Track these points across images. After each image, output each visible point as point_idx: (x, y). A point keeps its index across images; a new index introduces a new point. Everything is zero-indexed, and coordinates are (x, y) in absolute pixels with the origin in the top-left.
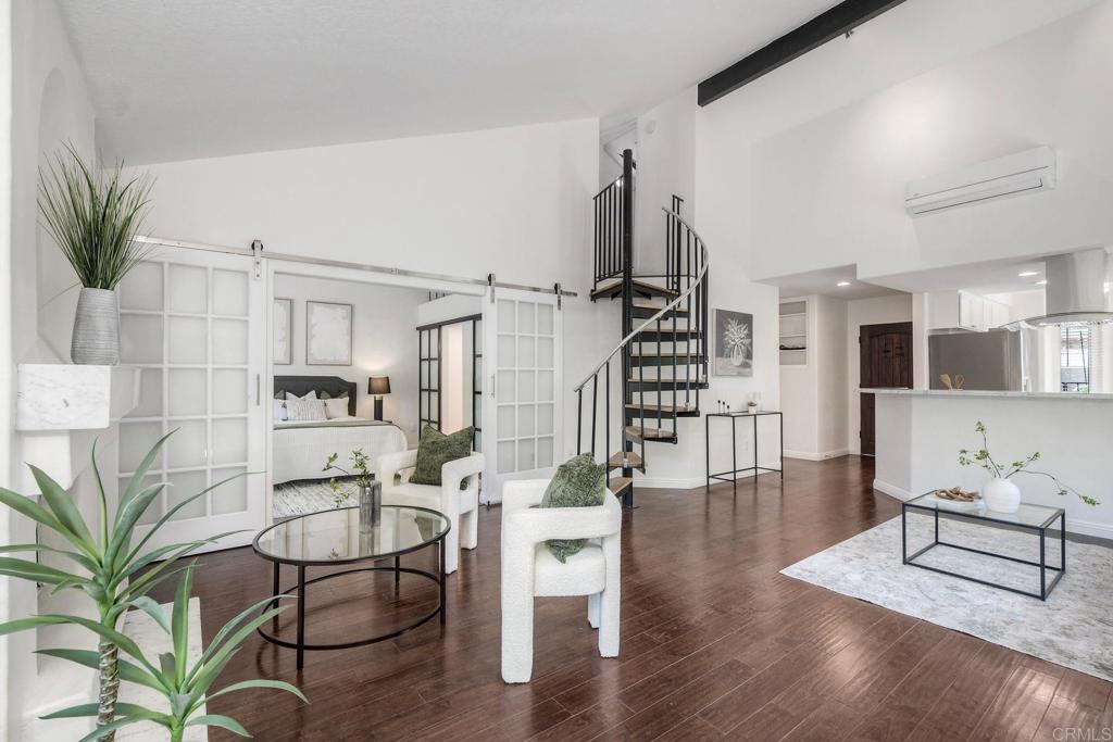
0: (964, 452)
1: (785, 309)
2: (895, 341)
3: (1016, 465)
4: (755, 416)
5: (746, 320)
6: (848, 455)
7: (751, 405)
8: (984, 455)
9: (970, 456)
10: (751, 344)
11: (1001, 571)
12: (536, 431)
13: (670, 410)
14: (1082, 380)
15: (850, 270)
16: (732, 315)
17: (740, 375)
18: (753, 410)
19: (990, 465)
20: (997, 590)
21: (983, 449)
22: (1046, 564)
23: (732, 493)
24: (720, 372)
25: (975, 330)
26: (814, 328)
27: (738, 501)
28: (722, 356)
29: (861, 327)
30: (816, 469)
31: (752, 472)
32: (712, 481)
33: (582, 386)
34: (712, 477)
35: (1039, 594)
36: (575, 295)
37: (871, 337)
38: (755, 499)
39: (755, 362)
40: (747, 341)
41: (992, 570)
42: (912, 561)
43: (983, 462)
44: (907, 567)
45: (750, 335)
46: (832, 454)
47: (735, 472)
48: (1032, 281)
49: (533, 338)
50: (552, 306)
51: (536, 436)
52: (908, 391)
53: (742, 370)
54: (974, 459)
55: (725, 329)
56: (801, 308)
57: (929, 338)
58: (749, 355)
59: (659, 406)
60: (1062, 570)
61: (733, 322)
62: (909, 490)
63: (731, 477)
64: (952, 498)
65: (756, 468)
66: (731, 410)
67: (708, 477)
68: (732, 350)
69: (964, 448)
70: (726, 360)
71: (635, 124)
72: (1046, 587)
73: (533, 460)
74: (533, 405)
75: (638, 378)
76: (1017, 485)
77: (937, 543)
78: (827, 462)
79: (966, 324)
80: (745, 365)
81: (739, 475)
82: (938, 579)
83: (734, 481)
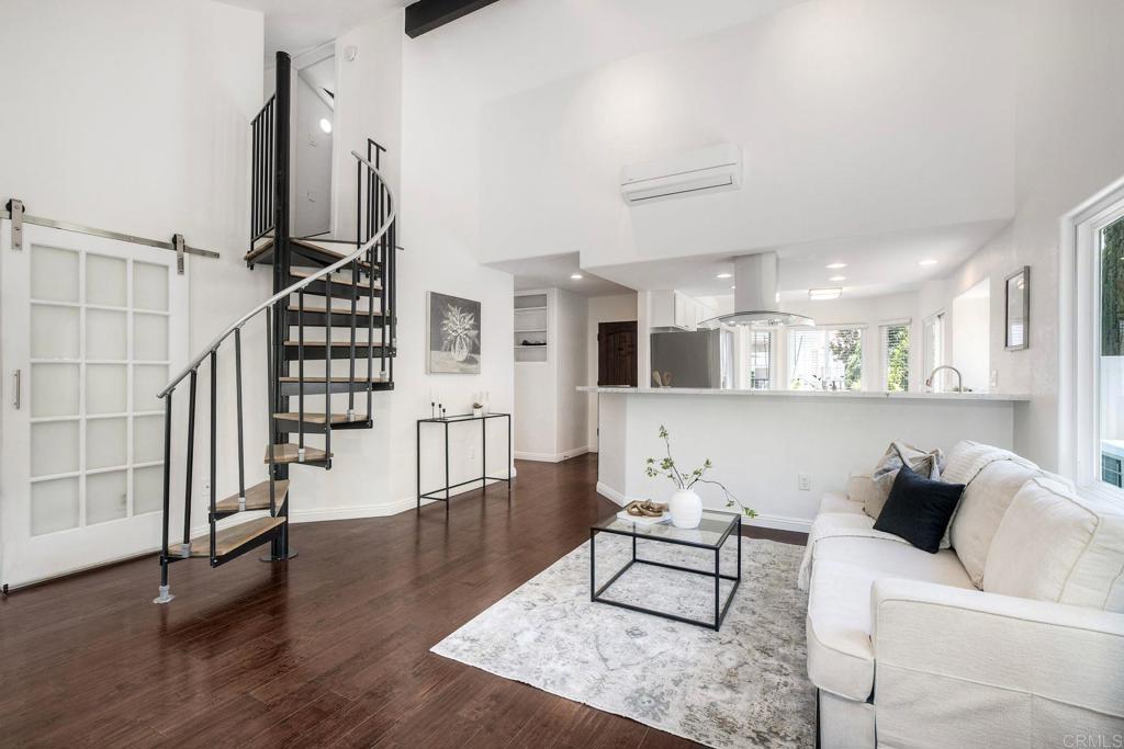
0: (651, 461)
1: (521, 302)
2: (628, 339)
3: (696, 473)
4: (484, 418)
5: (473, 308)
6: (588, 454)
7: (477, 406)
8: (668, 464)
9: (656, 466)
10: (478, 336)
11: (686, 591)
12: (130, 459)
13: (321, 420)
14: (765, 377)
15: (573, 259)
16: (454, 301)
17: (464, 372)
18: (478, 413)
19: (675, 475)
20: (677, 625)
21: (667, 457)
22: (721, 573)
23: (444, 515)
24: (437, 368)
25: (686, 329)
26: (554, 322)
27: (450, 523)
28: (439, 349)
29: (600, 324)
30: (555, 472)
31: (479, 484)
32: (424, 502)
33: (172, 389)
34: (424, 496)
35: (713, 623)
36: (217, 255)
37: (608, 335)
38: (483, 515)
39: (484, 357)
40: (473, 333)
41: (677, 591)
42: (600, 597)
43: (668, 472)
44: (595, 604)
45: (477, 326)
46: (571, 453)
47: (447, 488)
48: (724, 284)
49: (125, 313)
50: (166, 267)
51: (130, 465)
52: (632, 390)
53: (463, 366)
54: (660, 468)
55: (443, 317)
56: (542, 300)
57: (651, 335)
58: (476, 349)
59: (328, 415)
60: (738, 580)
61: (455, 310)
62: (624, 494)
63: (442, 495)
64: (641, 514)
65: (484, 478)
66: (447, 414)
67: (419, 497)
68: (453, 342)
69: (649, 457)
70: (445, 354)
71: (333, 47)
72: (720, 612)
73: (125, 502)
74: (125, 418)
75: (297, 375)
76: (698, 494)
77: (635, 560)
78: (565, 462)
79: (680, 324)
80: (470, 361)
81: (452, 492)
82: (622, 618)
83: (447, 500)
